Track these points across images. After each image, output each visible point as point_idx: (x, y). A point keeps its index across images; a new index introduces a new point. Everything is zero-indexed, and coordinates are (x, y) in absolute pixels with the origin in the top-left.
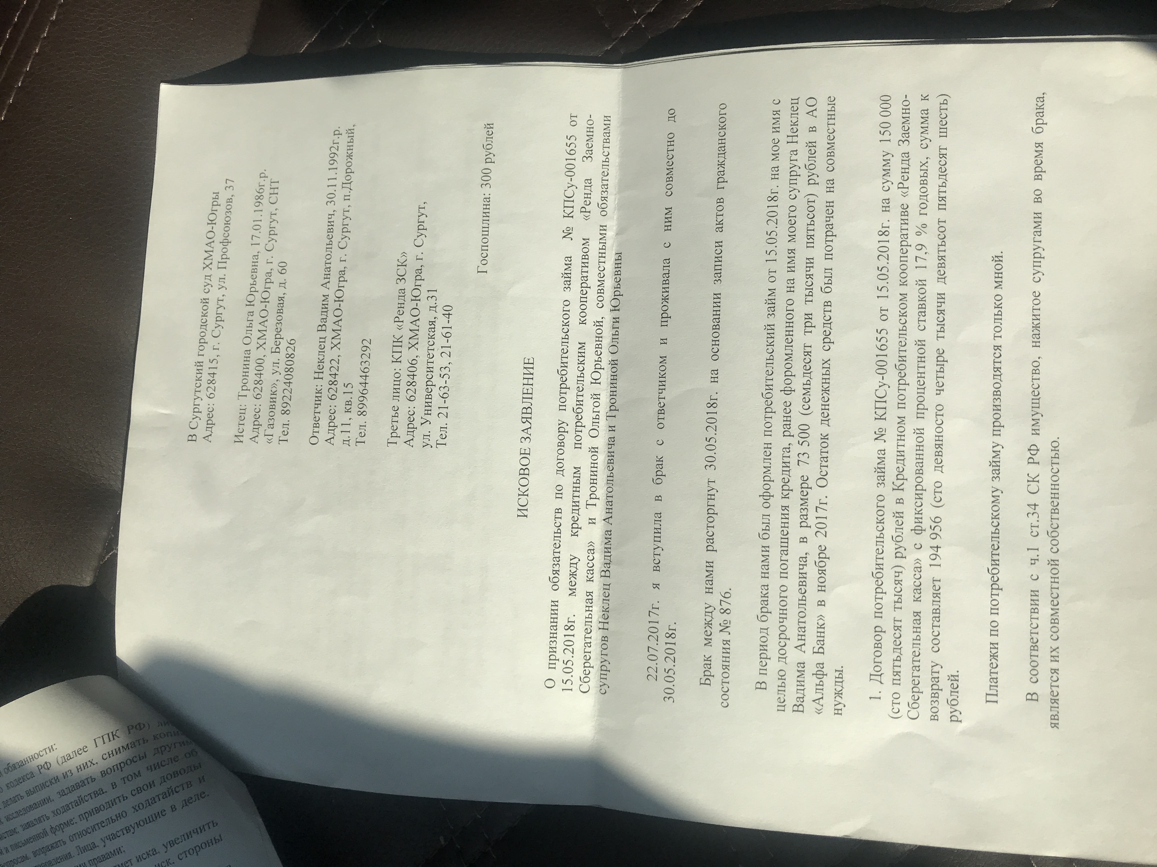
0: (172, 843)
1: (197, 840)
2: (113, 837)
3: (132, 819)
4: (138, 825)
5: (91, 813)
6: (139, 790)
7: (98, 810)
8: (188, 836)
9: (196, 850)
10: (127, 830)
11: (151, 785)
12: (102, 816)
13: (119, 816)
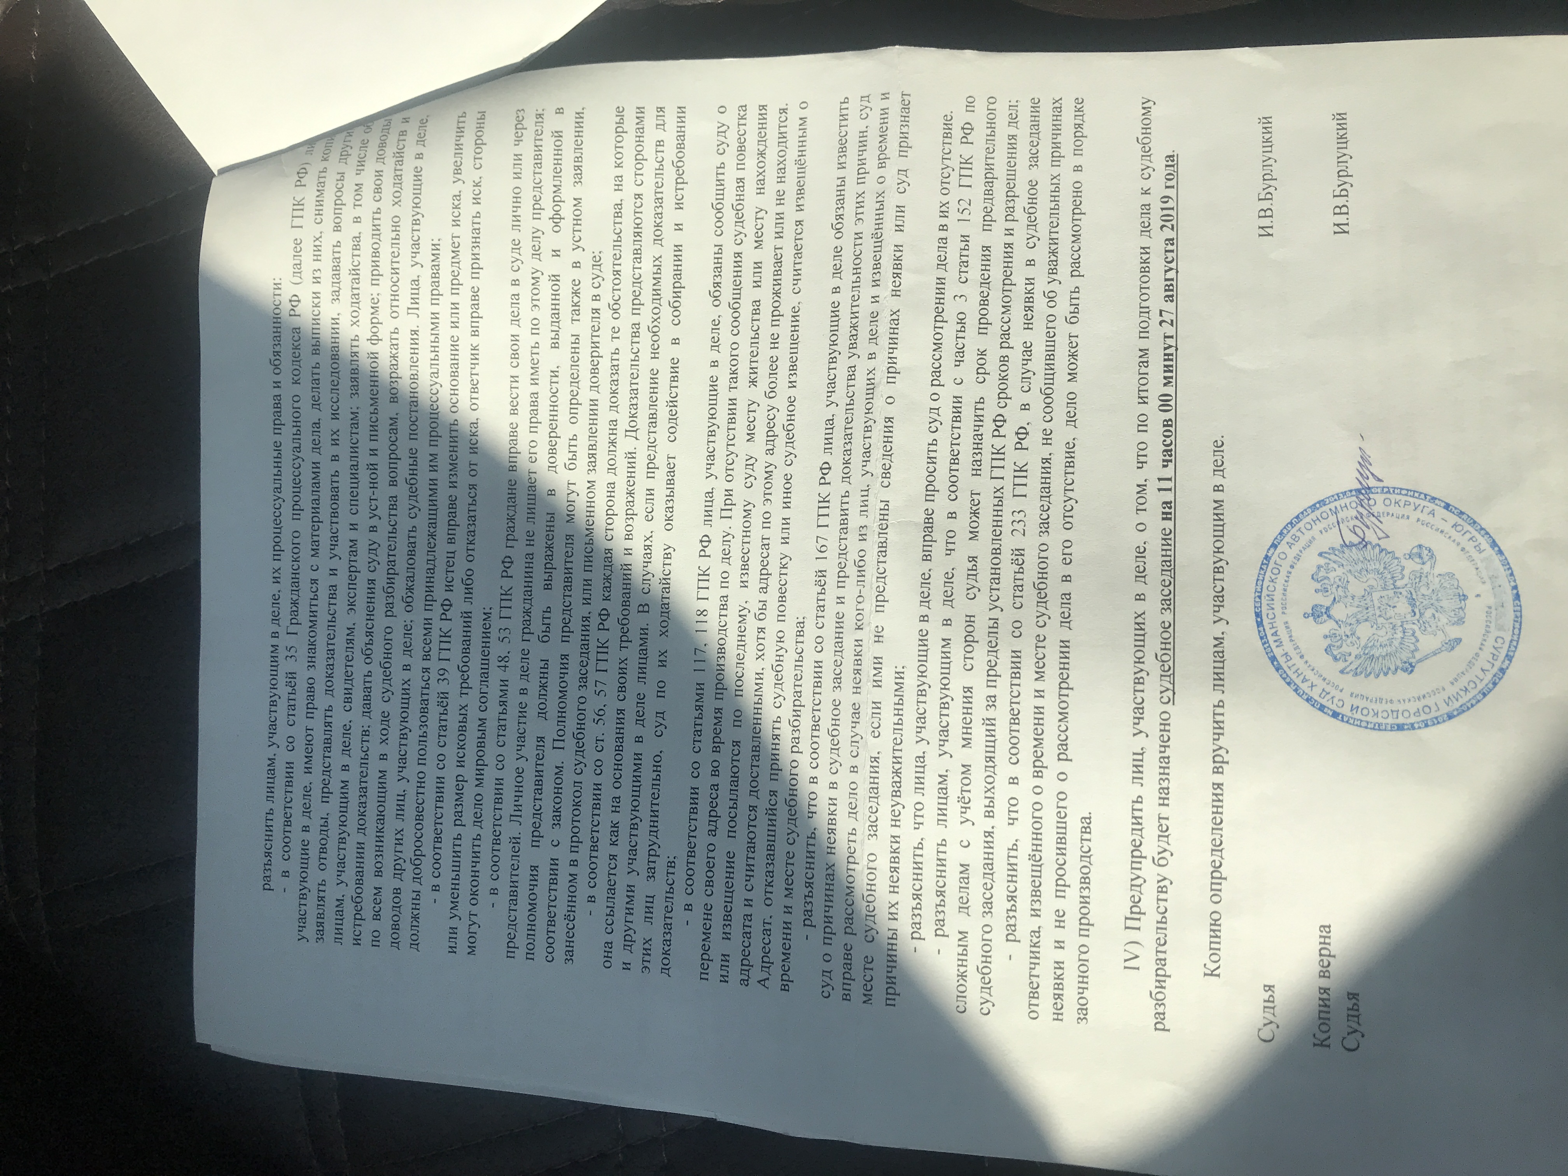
0: (458, 170)
1: (468, 140)
2: (416, 244)
3: (406, 212)
4: (416, 206)
5: (376, 265)
6: (378, 190)
7: (376, 253)
8: (459, 146)
9: (479, 144)
10: (416, 222)
11: (379, 174)
12: (385, 251)
13: (396, 228)
